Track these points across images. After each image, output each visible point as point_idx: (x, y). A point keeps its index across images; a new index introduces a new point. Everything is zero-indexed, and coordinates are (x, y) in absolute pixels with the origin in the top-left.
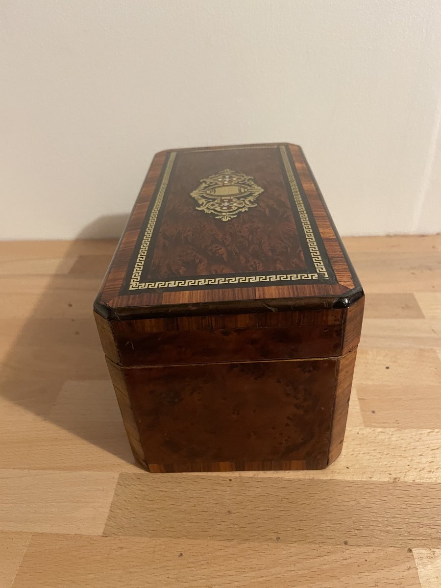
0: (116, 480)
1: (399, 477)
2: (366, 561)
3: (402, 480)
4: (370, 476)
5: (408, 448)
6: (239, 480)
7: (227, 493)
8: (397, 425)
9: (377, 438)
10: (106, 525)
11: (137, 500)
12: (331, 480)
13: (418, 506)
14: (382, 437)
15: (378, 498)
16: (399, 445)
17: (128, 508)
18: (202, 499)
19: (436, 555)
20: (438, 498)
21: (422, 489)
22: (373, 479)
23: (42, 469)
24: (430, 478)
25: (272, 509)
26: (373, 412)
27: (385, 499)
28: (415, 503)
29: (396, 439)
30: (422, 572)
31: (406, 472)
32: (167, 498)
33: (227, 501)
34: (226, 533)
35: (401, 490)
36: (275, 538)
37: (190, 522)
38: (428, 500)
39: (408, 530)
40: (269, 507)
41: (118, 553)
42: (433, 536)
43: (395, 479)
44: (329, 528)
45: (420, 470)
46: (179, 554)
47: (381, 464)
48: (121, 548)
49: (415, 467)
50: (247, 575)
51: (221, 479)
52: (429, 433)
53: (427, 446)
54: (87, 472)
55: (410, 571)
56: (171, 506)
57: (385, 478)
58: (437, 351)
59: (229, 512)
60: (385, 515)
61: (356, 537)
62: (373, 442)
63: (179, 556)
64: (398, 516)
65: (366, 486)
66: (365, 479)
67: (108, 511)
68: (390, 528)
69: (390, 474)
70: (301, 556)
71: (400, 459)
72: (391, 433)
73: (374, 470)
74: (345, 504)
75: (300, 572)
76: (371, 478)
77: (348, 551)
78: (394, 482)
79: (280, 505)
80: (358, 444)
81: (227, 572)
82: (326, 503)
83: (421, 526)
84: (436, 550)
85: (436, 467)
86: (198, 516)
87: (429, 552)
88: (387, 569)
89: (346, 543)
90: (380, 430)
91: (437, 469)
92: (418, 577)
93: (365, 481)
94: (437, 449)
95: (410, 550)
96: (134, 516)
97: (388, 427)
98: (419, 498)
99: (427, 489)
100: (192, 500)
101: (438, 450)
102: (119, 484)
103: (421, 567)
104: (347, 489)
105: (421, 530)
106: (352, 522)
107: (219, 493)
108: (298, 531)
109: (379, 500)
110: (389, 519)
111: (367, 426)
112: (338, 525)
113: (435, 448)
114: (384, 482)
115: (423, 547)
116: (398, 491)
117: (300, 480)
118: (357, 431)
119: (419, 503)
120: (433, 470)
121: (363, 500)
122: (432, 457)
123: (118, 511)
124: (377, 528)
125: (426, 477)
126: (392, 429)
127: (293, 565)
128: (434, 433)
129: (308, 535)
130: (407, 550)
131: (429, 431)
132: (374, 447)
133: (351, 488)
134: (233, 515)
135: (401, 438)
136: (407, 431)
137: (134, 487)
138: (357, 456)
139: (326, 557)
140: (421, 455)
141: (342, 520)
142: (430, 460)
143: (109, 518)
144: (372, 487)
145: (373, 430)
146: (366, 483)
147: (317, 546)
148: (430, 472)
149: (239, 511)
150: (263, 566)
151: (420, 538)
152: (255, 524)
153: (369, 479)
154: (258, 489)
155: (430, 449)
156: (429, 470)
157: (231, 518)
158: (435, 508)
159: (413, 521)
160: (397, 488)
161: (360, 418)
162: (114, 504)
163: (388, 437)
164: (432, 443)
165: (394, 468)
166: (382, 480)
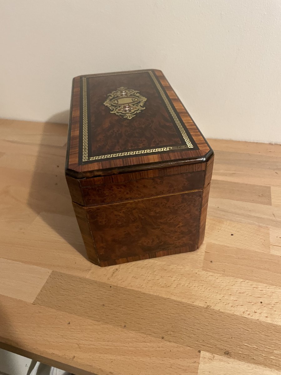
0: (49, 274)
1: (211, 305)
2: (171, 351)
3: (212, 308)
4: (193, 301)
5: (224, 289)
6: (115, 287)
7: (106, 294)
8: (223, 273)
9: (207, 278)
10: (36, 298)
11: (56, 288)
12: (168, 298)
13: (216, 326)
14: (210, 278)
15: (193, 315)
16: (219, 286)
17: (51, 291)
18: (91, 295)
19: (215, 358)
20: (231, 324)
21: (223, 316)
22: (194, 304)
23: (14, 260)
24: (230, 311)
25: (128, 308)
26: (211, 262)
27: (197, 317)
28: (214, 323)
29: (218, 281)
30: (202, 366)
31: (216, 303)
32: (73, 290)
33: (104, 298)
34: (97, 317)
35: (209, 314)
36: (123, 325)
37: (80, 306)
38: (223, 323)
39: (203, 339)
40: (126, 307)
41: (37, 315)
42: (218, 346)
43: (208, 306)
44: (156, 327)
45: (226, 304)
46: (68, 323)
47: (203, 295)
48: (40, 312)
49: (224, 301)
50: (101, 343)
51: (106, 285)
52: (242, 282)
53: (237, 290)
54: (36, 267)
55: (195, 364)
56: (74, 295)
57: (202, 304)
58: (270, 229)
59: (103, 305)
60: (193, 327)
61: (170, 336)
62: (203, 280)
63: (68, 324)
64: (200, 329)
65: (188, 307)
66: (189, 302)
67: (40, 290)
68: (193, 335)
69: (206, 303)
70: (134, 339)
71: (216, 294)
72: (217, 277)
73: (197, 298)
74: (171, 315)
75: (130, 349)
77: (162, 343)
78: (206, 308)
80: (193, 280)
81: (91, 339)
82: (160, 312)
83: (213, 338)
84: (216, 355)
85: (237, 304)
86: (86, 304)
87: (211, 356)
88: (181, 359)
89: (163, 338)
90: (211, 274)
91: (237, 306)
92: (198, 369)
93: (189, 304)
95: (200, 352)
96: (52, 296)
97: (217, 273)
98: (219, 321)
99: (226, 317)
100: (85, 294)
101: (243, 294)
102: (50, 277)
103: (202, 363)
104: (176, 306)
105: (212, 341)
106: (171, 327)
107: (102, 293)
108: (138, 325)
109: (193, 317)
110: (194, 330)
111: (203, 270)
112: (162, 326)
113: (241, 292)
115: (208, 351)
116: (207, 314)
117: (150, 295)
118: (196, 272)
119: (217, 324)
120: (234, 306)
121: (183, 315)
122: (237, 298)
123: (44, 291)
124: (185, 334)
125: (228, 309)
126: (219, 275)
127: (127, 343)
129: (143, 328)
130: (197, 351)
131: (242, 280)
132: (203, 283)
133: (179, 306)
134: (105, 307)
135: (222, 281)
136: (227, 278)
137: (57, 280)
138: (190, 287)
139: (148, 343)
140: (230, 295)
141: (166, 324)
142: (235, 299)
143: (39, 295)
144: (192, 308)
145: (207, 273)
146: (189, 305)
147: (145, 335)
148: (232, 306)
149: (109, 306)
150: (111, 340)
151: (209, 346)
152: (115, 315)
153: (191, 303)
154: (125, 295)
155: (238, 292)
156: (231, 305)
157: (103, 309)
158: (226, 330)
159: (209, 334)
160: (207, 312)
161: (201, 264)
162: (44, 287)
163: (214, 279)
164: (241, 289)
165: (210, 299)
166: (200, 305)
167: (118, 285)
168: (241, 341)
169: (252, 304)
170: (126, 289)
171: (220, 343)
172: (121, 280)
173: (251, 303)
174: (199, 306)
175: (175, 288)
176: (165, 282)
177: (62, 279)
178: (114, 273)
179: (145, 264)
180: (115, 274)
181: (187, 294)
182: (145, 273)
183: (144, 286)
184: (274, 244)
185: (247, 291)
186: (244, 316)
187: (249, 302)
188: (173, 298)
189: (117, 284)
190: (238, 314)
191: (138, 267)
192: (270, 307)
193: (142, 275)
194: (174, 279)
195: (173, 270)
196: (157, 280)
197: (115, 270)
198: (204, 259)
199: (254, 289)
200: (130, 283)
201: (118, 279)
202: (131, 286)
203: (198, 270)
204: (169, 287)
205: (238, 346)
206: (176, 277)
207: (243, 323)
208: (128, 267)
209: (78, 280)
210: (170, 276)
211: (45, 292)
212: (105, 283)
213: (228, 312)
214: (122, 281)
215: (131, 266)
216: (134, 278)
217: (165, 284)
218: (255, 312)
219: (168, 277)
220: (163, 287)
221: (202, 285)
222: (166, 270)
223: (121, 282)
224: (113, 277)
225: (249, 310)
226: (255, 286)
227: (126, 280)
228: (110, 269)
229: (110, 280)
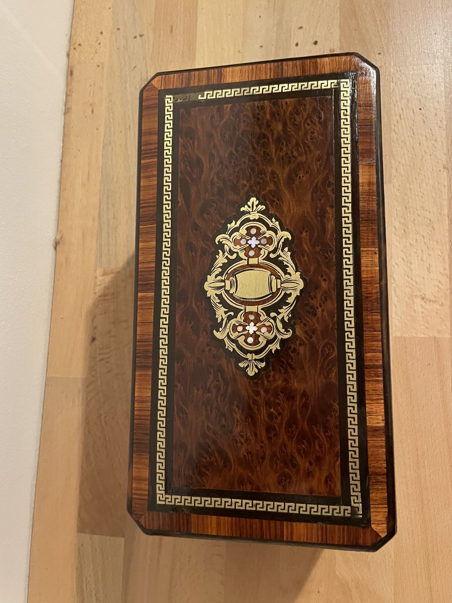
1: (442, 164)
3: (445, 163)
5: (413, 152)
9: (403, 175)
12: (448, 217)
14: (401, 171)
22: (446, 184)
24: (442, 142)
29: (404, 161)
31: (437, 159)
43: (444, 168)
45: (436, 148)
47: (430, 176)
49: (431, 151)
53: (410, 137)
57: (444, 175)
62: (407, 179)
66: (445, 191)
69: (440, 171)
71: (424, 161)
72: (399, 163)
73: (437, 183)
76: (444, 186)
78: (447, 169)
80: (411, 192)
85: (431, 136)
90: (394, 171)
91: (433, 135)
94: (413, 130)
97: (391, 164)
113: (412, 132)
114: (448, 177)
118: (396, 190)
120: (434, 138)
122: (421, 136)
125: (441, 144)
126: (393, 161)
128: (396, 129)
131: (393, 132)
136: (394, 150)
138: (423, 194)
140: (420, 144)
142: (424, 138)
145: (395, 177)
146: (450, 190)
148: (436, 141)
153: (446, 188)
155: (413, 136)
156: (434, 142)
163: (401, 166)
164: (407, 133)
165: (434, 167)
167: (449, 287)
169: (425, 118)
172: (438, 286)
173: (424, 120)
175: (429, 212)
176: (425, 227)
178: (430, 301)
180: (433, 299)
181: (434, 195)
182: (418, 257)
183: (440, 252)
185: (408, 126)
186: (445, 126)
187: (424, 122)
188: (445, 211)
189: (447, 289)
190: (444, 133)
191: (411, 270)
192: (424, 99)
193: (422, 260)
194: (416, 217)
195: (402, 221)
196: (424, 237)
197: (425, 300)
199: (402, 118)
200: (440, 272)
201: (438, 291)
202: (445, 269)
204: (430, 220)
206: (412, 215)
208: (414, 284)
210: (413, 222)
213: (445, 144)
214: (440, 285)
215: (412, 279)
216: (429, 269)
217: (427, 226)
218: (436, 115)
219: (414, 224)
220: (433, 227)
221: (414, 179)
222: (404, 231)
223: (442, 284)
224: (437, 300)
225: (435, 121)
226: (398, 117)
227: (437, 280)
228: (425, 309)
229: (444, 301)
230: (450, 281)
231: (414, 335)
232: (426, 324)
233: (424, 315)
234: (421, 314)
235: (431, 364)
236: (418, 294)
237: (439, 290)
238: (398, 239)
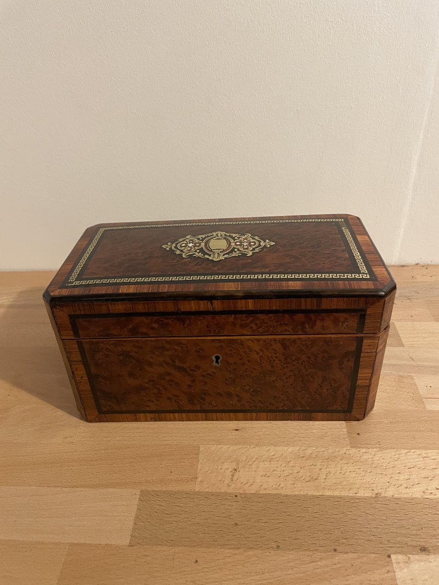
0: (138, 497)
1: (380, 492)
2: (352, 565)
3: (383, 495)
4: (356, 492)
5: (388, 467)
6: (243, 496)
7: (234, 507)
8: (380, 446)
9: (362, 458)
10: (132, 536)
11: (156, 514)
12: (322, 495)
13: (396, 518)
14: (366, 457)
15: (362, 511)
16: (381, 464)
17: (149, 520)
18: (212, 513)
19: (411, 560)
20: (413, 511)
21: (400, 503)
22: (358, 495)
23: (73, 487)
24: (406, 494)
25: (272, 521)
26: (358, 434)
27: (368, 512)
28: (393, 515)
29: (378, 459)
30: (399, 575)
31: (386, 488)
32: (183, 512)
33: (234, 514)
34: (233, 543)
35: (382, 504)
36: (274, 545)
37: (203, 533)
38: (404, 512)
39: (388, 539)
40: (269, 520)
41: (143, 560)
42: (409, 543)
43: (377, 494)
44: (320, 538)
45: (398, 487)
46: (195, 561)
47: (365, 481)
48: (146, 556)
49: (394, 483)
50: (253, 578)
51: (228, 495)
52: (407, 453)
53: (405, 465)
54: (112, 489)
55: (390, 574)
56: (187, 519)
57: (368, 494)
58: (415, 378)
59: (236, 524)
60: (369, 526)
61: (344, 545)
62: (358, 461)
63: (195, 563)
64: (379, 527)
65: (352, 501)
66: (351, 494)
67: (132, 524)
68: (372, 537)
69: (373, 490)
70: (297, 562)
71: (381, 476)
72: (373, 454)
73: (358, 487)
74: (335, 516)
75: (297, 575)
76: (356, 493)
77: (337, 558)
78: (376, 497)
79: (280, 518)
80: (345, 464)
81: (236, 576)
82: (318, 516)
83: (399, 535)
84: (411, 556)
85: (412, 484)
86: (210, 528)
87: (405, 558)
88: (369, 573)
89: (335, 550)
90: (364, 450)
91: (413, 485)
92: (396, 579)
93: (351, 497)
95: (389, 556)
96: (155, 528)
97: (371, 448)
98: (397, 511)
99: (404, 503)
100: (203, 513)
101: (414, 469)
102: (140, 500)
103: (398, 570)
104: (336, 503)
105: (399, 539)
106: (340, 533)
107: (227, 507)
108: (295, 541)
109: (363, 513)
110: (372, 530)
111: (353, 447)
112: (329, 535)
113: (412, 466)
115: (399, 553)
116: (380, 505)
117: (295, 496)
118: (344, 451)
119: (397, 515)
120: (409, 486)
121: (350, 513)
122: (409, 475)
123: (140, 524)
124: (362, 538)
125: (403, 492)
126: (375, 450)
127: (290, 570)
128: (411, 453)
129: (303, 543)
130: (386, 556)
131: (406, 451)
132: (358, 466)
133: (339, 502)
134: (239, 526)
135: (382, 458)
136: (388, 451)
137: (153, 502)
138: (344, 474)
139: (319, 563)
140: (399, 473)
141: (332, 530)
142: (407, 477)
143: (134, 529)
144: (357, 501)
145: (359, 451)
146: (353, 498)
147: (311, 553)
148: (407, 488)
149: (245, 523)
150: (267, 570)
151: (398, 546)
152: (258, 535)
153: (355, 495)
154: (260, 504)
155: (407, 468)
156: (406, 486)
157: (238, 529)
158: (411, 520)
159: (392, 531)
160: (378, 502)
161: (347, 439)
162: (137, 518)
163: (371, 457)
164: (409, 462)
165: (376, 485)
166: (366, 495)
167: (246, 492)
168: (435, 530)
169: (430, 478)
170: (259, 494)
171: (409, 539)
172: (247, 483)
173: (428, 478)
174: (365, 497)
175: (325, 479)
176: (308, 474)
177: (160, 499)
178: (233, 476)
179: (272, 454)
180: (235, 478)
181: (344, 484)
182: (277, 467)
183: (283, 486)
184: (427, 397)
185: (417, 463)
186: (426, 497)
187: (425, 478)
188: (328, 493)
189: (244, 491)
190: (417, 496)
191: (264, 461)
193: (274, 470)
194: (319, 467)
195: (314, 455)
196: (297, 473)
197: (234, 471)
198: (349, 433)
199: (425, 459)
200: (262, 485)
201: (242, 483)
202: (265, 489)
203: (346, 448)
204: (316, 479)
205: (434, 537)
206: (320, 464)
207: (427, 506)
208: (249, 463)
209: (185, 497)
210: (313, 464)
211: (142, 524)
212: (226, 493)
213: (405, 496)
214: (249, 485)
215: (254, 461)
216: (264, 476)
217: (310, 476)
218: (438, 489)
219: (311, 465)
220: (309, 481)
222: (303, 457)
223: (249, 487)
224: (233, 482)
225: (429, 488)
226: (425, 455)
227: (254, 482)
228: (225, 471)
229: (232, 487)
230: (254, 494)
231: (201, 461)
232: (209, 472)
233: (218, 470)
234: (220, 467)
235: (171, 474)
236: (241, 465)
237: (244, 483)
238: (294, 452)
